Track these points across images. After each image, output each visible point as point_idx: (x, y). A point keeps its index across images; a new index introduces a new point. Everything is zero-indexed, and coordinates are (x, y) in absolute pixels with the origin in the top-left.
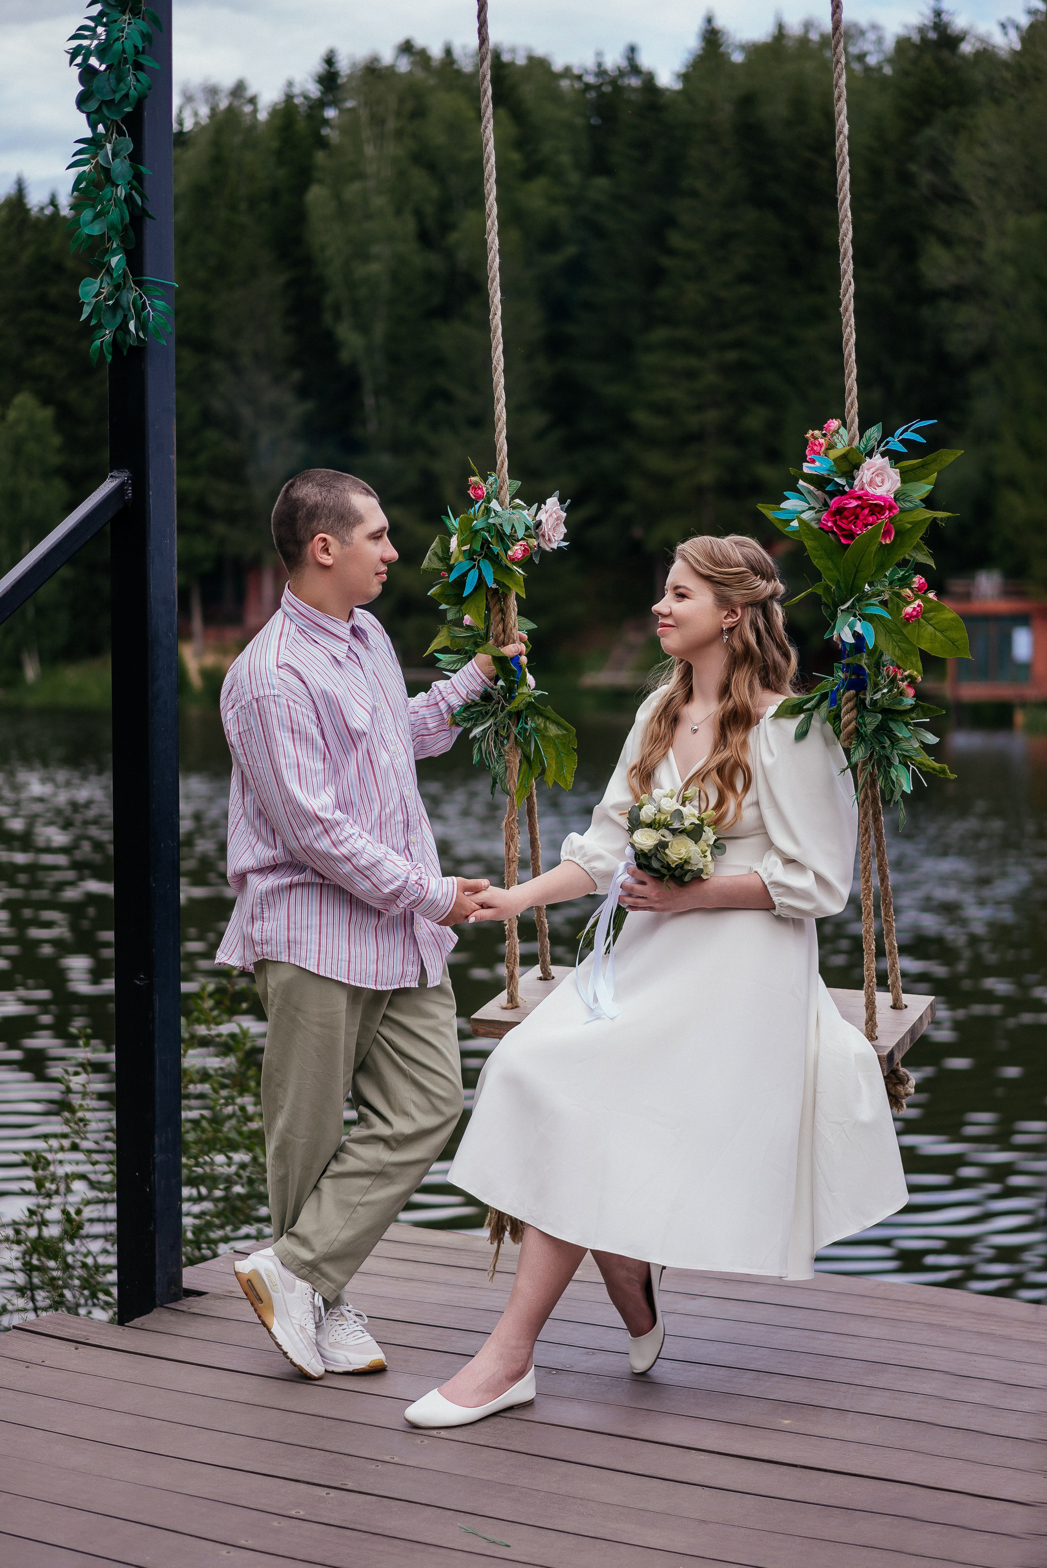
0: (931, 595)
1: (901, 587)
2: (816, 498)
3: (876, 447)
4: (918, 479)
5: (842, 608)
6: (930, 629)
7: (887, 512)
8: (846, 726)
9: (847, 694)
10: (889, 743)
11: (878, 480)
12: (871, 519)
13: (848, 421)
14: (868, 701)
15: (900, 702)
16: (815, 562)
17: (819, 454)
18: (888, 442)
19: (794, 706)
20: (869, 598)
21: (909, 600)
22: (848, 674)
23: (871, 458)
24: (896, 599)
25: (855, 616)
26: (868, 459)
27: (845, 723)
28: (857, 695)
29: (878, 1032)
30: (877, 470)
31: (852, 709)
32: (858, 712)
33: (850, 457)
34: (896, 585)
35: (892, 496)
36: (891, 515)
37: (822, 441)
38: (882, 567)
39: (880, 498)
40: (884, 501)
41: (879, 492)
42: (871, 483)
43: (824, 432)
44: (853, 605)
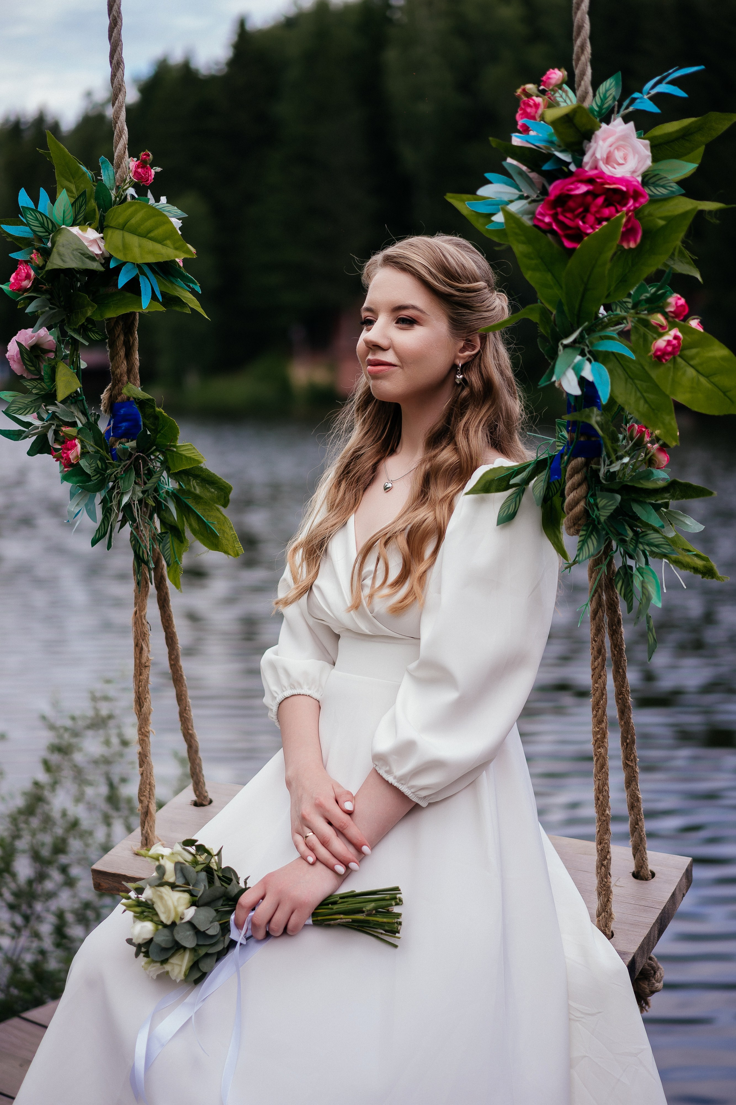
0: (694, 323)
1: (652, 311)
2: (530, 182)
3: (616, 109)
4: (678, 156)
5: (567, 341)
6: (691, 372)
7: (631, 202)
8: (571, 507)
9: (573, 463)
10: (630, 534)
11: (618, 156)
12: (607, 212)
13: (577, 72)
14: (601, 474)
15: (648, 476)
16: (528, 275)
17: (533, 118)
18: (634, 100)
19: (501, 479)
20: (606, 326)
21: (661, 330)
22: (575, 435)
23: (608, 123)
24: (642, 329)
25: (583, 354)
26: (604, 125)
27: (569, 504)
28: (587, 464)
29: (613, 926)
30: (618, 140)
31: (579, 485)
32: (589, 488)
33: (577, 120)
34: (643, 308)
35: (640, 179)
36: (637, 205)
37: (538, 100)
38: (624, 282)
39: (621, 180)
40: (625, 186)
41: (619, 172)
42: (608, 159)
43: (542, 87)
44: (581, 335)
